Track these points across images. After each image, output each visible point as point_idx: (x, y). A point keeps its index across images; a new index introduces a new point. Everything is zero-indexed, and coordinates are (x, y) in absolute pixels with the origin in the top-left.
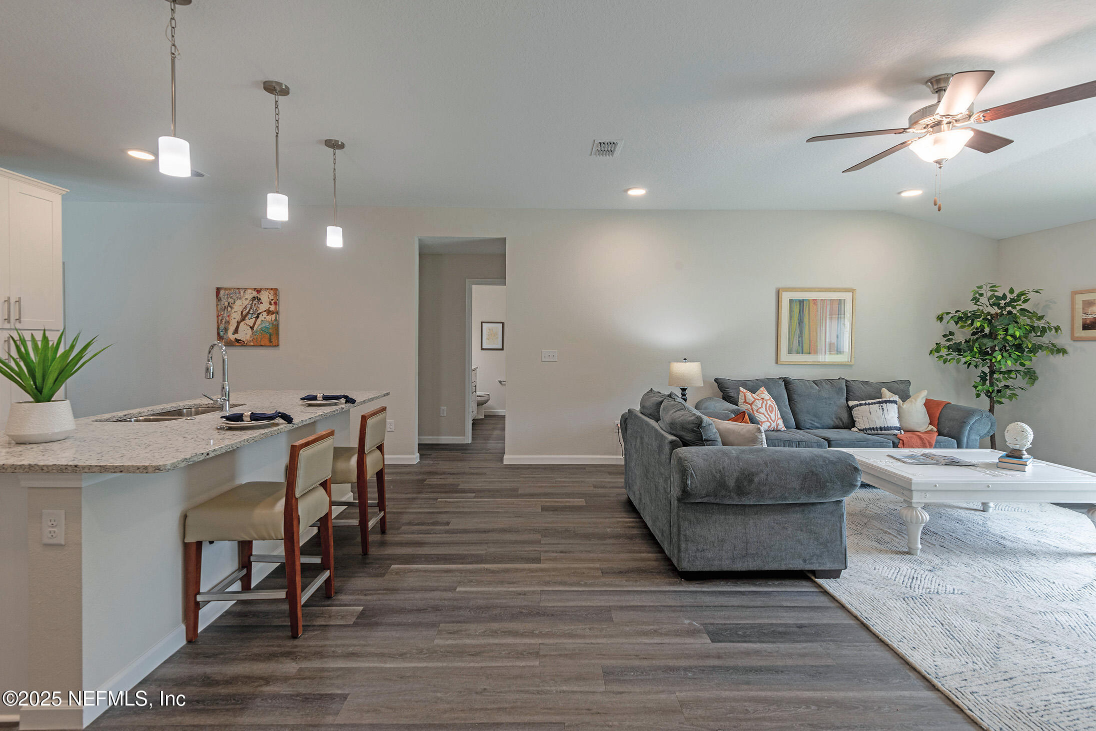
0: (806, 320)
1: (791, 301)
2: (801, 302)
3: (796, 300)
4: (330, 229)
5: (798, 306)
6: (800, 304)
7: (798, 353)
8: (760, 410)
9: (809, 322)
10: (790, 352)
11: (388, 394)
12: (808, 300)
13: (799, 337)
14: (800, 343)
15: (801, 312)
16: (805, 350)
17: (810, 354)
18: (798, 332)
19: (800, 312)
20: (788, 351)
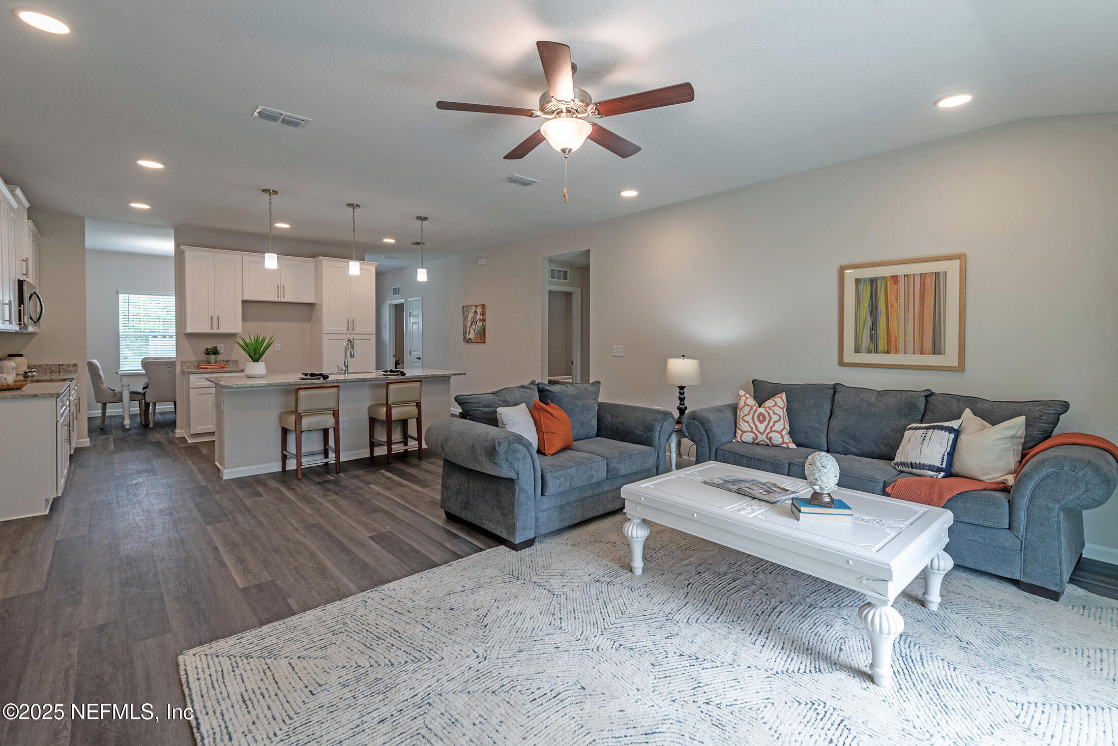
0: (882, 306)
1: (858, 281)
2: (873, 281)
3: (865, 280)
4: (419, 270)
5: (869, 287)
6: (872, 285)
7: (869, 352)
8: (745, 417)
9: (887, 308)
10: (857, 350)
11: (465, 374)
12: (884, 277)
13: (872, 329)
14: (873, 338)
15: (874, 295)
16: (880, 348)
17: (888, 352)
18: (870, 323)
19: (871, 296)
20: (855, 350)
